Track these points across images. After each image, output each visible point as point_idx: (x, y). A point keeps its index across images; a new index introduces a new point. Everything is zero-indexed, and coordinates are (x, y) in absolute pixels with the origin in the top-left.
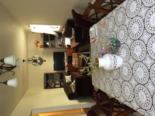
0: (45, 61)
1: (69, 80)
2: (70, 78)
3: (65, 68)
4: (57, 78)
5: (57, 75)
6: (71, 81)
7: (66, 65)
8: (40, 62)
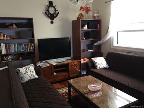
0: (52, 23)
1: (26, 75)
2: (32, 77)
3: (44, 61)
4: (25, 45)
5: (31, 46)
6: (25, 81)
7: (50, 63)
8: (49, 13)
